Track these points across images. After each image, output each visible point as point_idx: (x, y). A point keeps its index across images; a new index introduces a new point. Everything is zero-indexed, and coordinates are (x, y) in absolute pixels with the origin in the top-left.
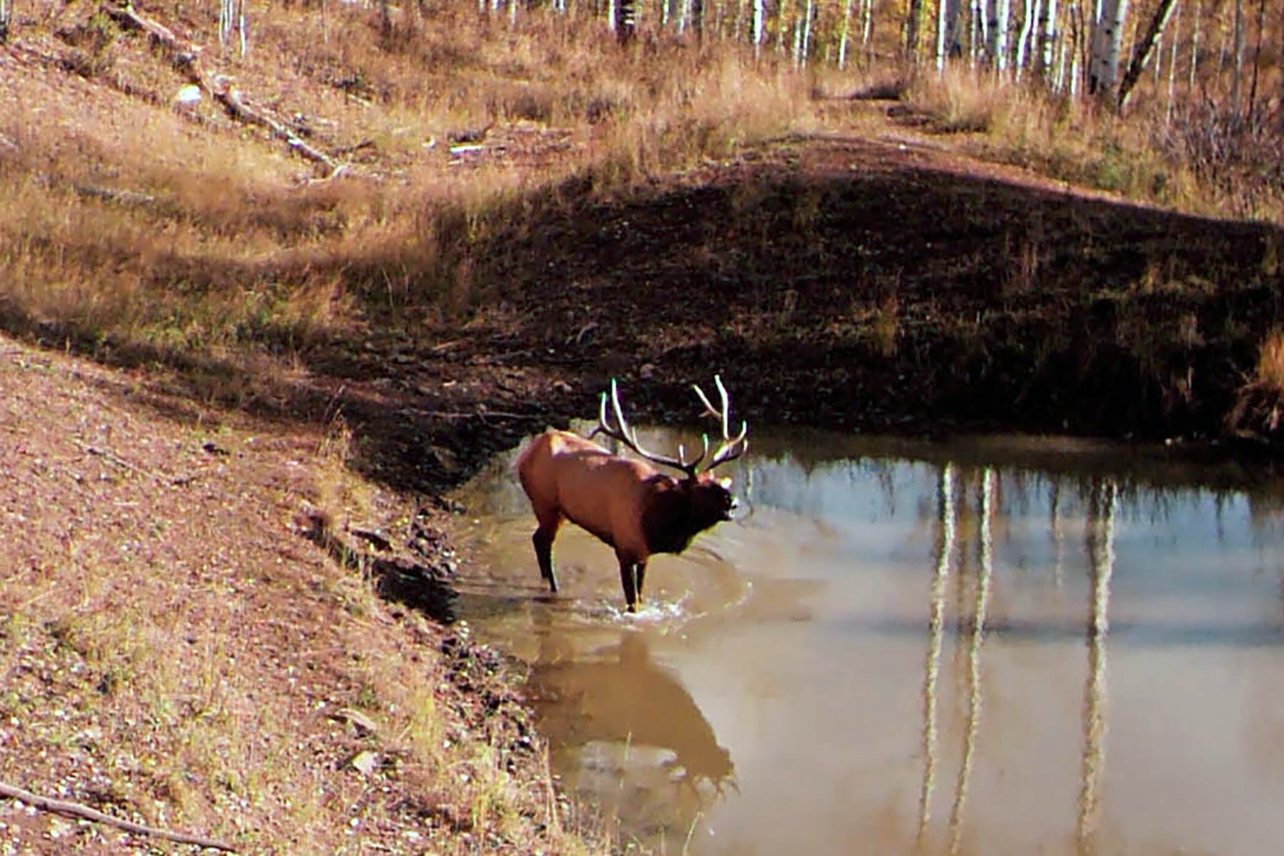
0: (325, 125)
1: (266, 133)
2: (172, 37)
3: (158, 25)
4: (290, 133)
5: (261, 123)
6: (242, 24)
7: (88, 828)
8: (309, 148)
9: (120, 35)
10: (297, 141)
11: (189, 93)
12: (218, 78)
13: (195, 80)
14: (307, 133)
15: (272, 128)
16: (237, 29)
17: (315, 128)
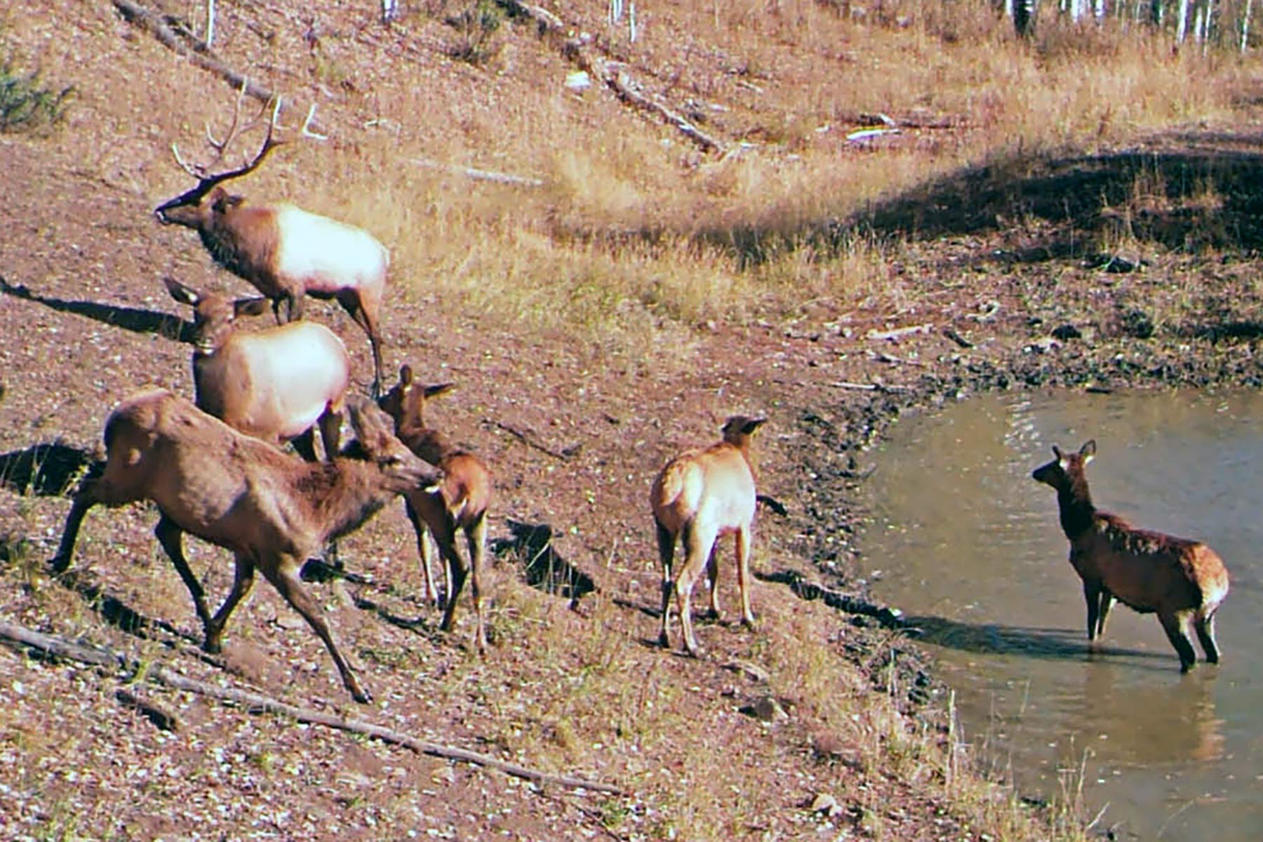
0: (717, 111)
1: (657, 120)
2: (559, 23)
3: (546, 12)
4: (680, 119)
5: (650, 108)
6: (632, 11)
7: (475, 772)
8: (700, 134)
9: (508, 24)
10: (687, 127)
11: (578, 79)
12: (607, 64)
13: (583, 67)
14: (698, 118)
15: (663, 115)
16: (628, 16)
17: (706, 113)
